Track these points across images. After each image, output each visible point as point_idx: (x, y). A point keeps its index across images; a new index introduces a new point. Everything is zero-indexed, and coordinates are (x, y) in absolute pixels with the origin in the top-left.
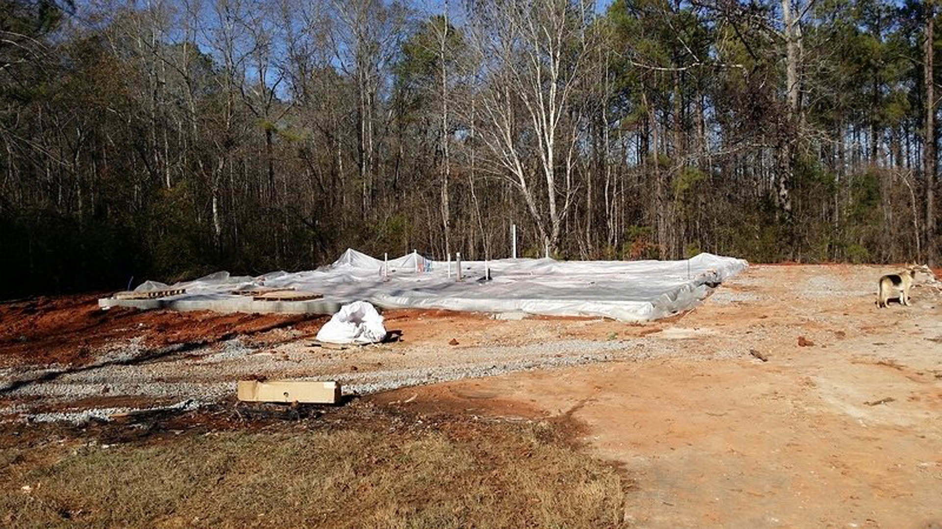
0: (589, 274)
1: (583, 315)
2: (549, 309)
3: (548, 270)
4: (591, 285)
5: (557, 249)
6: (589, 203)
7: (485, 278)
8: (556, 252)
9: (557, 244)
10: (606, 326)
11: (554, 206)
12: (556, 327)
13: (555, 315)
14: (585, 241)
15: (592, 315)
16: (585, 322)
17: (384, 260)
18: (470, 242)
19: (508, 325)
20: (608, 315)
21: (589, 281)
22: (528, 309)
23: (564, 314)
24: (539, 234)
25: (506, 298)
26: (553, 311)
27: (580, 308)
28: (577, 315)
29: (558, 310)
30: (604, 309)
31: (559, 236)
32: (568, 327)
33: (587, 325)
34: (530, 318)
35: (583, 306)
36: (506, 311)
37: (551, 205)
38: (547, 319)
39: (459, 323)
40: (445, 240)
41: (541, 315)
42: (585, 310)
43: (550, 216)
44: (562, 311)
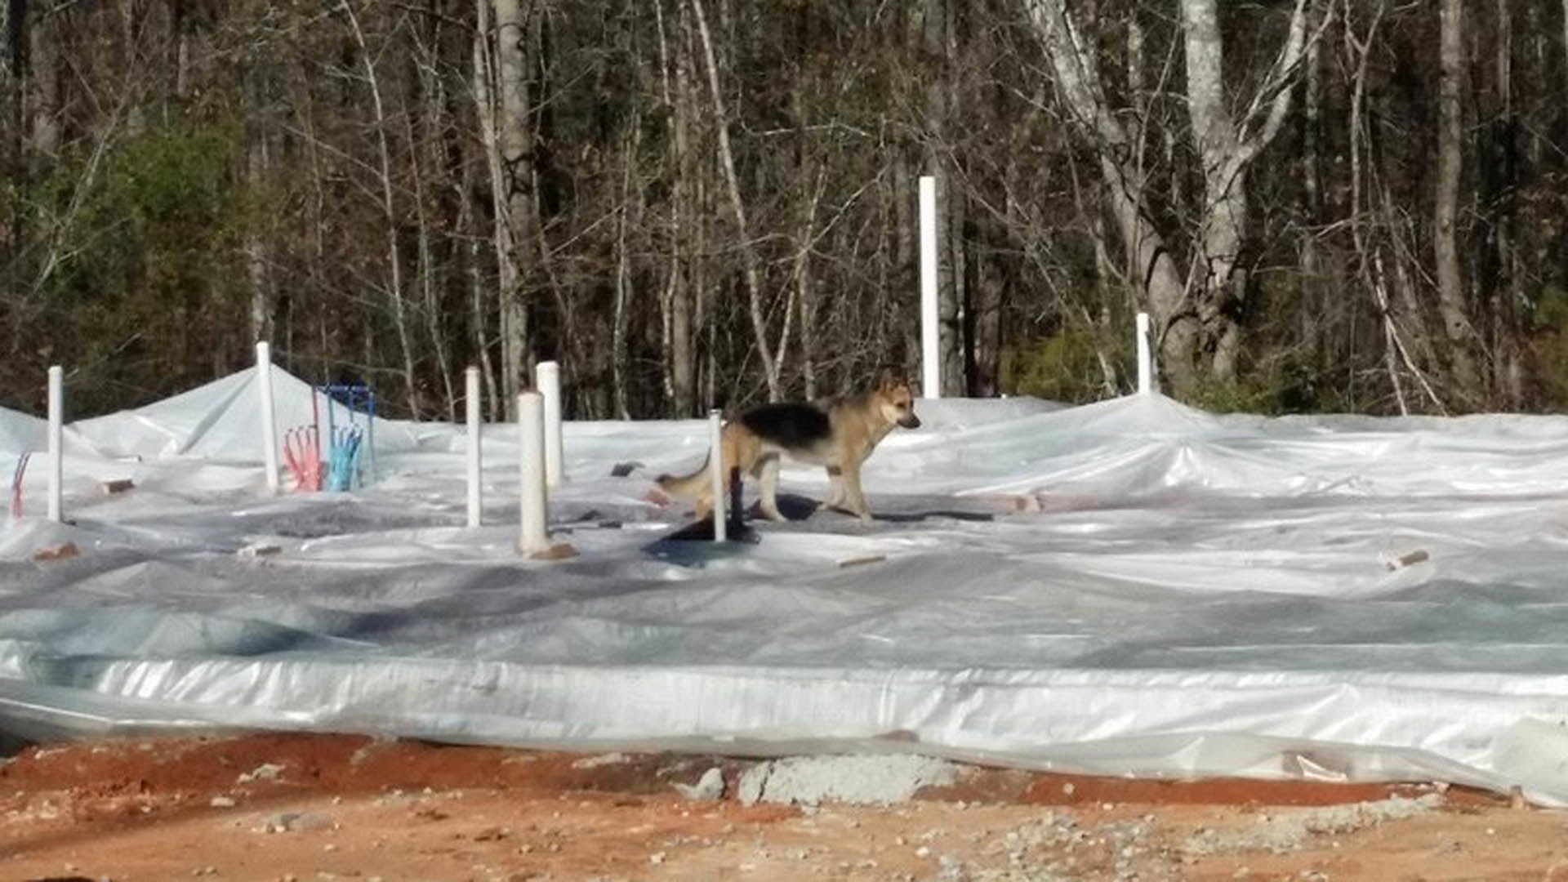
0: (1408, 500)
1: (1312, 772)
2: (1104, 731)
3: (1143, 480)
4: (1403, 571)
5: (1228, 340)
6: (1450, 36)
7: (705, 530)
8: (1222, 362)
9: (1229, 308)
10: (1445, 838)
11: (1214, 50)
12: (1109, 849)
13: (1129, 771)
14: (1428, 292)
15: (1371, 769)
16: (1305, 814)
17: (41, 411)
18: (671, 298)
19: (801, 839)
20: (1480, 765)
21: (1391, 543)
22: (952, 734)
23: (1187, 764)
24: (1115, 242)
25: (819, 660)
26: (1126, 742)
27: (1293, 726)
28: (1271, 770)
29: (1160, 740)
30: (1448, 732)
31: (1248, 253)
32: (1194, 846)
33: (1316, 832)
34: (961, 792)
35: (1311, 711)
36: (811, 749)
37: (1193, 47)
38: (1075, 800)
39: (479, 822)
40: (494, 283)
41: (1038, 774)
42: (1325, 735)
43: (1182, 116)
44: (1181, 742)
